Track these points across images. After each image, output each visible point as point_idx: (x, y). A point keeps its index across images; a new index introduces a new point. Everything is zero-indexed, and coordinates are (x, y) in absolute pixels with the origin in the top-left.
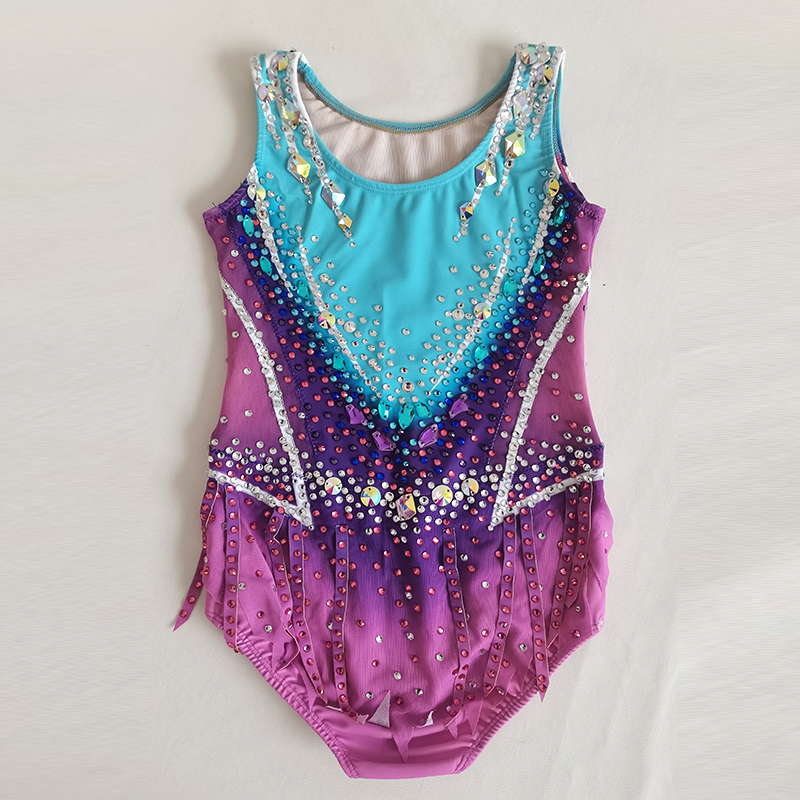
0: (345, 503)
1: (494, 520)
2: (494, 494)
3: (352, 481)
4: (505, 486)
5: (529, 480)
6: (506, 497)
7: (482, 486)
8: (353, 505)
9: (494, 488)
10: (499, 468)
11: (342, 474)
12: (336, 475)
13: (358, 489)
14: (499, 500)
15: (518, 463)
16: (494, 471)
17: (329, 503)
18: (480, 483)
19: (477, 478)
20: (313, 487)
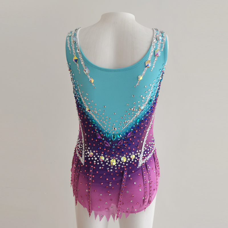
0: (94, 160)
1: (139, 165)
2: (139, 158)
3: (97, 154)
4: (142, 155)
5: (147, 153)
6: (142, 159)
7: (136, 156)
8: (96, 161)
9: (139, 156)
10: (140, 151)
11: (94, 152)
12: (92, 152)
13: (98, 156)
14: (140, 159)
15: (144, 149)
16: (139, 152)
17: (89, 159)
18: (135, 155)
19: (134, 154)
20: (86, 154)
